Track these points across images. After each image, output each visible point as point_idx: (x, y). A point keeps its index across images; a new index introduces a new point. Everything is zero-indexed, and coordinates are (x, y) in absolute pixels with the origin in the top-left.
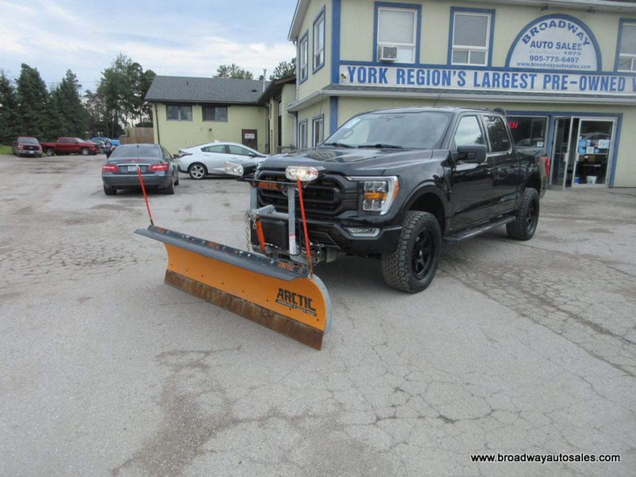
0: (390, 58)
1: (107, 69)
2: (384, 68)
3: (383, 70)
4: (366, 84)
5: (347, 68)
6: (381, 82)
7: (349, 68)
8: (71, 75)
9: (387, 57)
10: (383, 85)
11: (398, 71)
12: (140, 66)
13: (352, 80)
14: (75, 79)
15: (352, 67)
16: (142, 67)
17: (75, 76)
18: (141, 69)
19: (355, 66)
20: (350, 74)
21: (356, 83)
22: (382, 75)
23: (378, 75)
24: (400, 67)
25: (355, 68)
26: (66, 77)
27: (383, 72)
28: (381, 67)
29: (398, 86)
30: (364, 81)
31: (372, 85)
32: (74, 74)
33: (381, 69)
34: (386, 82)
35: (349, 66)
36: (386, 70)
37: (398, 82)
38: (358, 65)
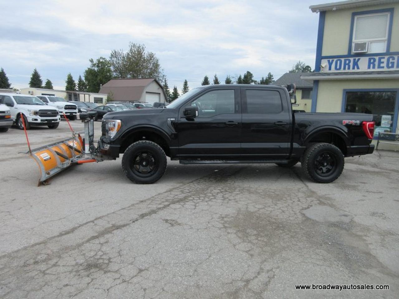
0: (360, 51)
1: (290, 71)
2: (357, 58)
3: (356, 60)
4: (342, 71)
5: (327, 61)
6: (354, 68)
7: (329, 61)
8: (270, 75)
9: (358, 50)
10: (356, 70)
11: (370, 60)
12: (310, 68)
13: (330, 69)
14: (272, 78)
15: (331, 60)
16: (311, 68)
17: (272, 76)
18: (311, 69)
19: (333, 59)
20: (329, 64)
21: (333, 70)
22: (356, 64)
23: (351, 64)
24: (370, 56)
25: (333, 60)
26: (268, 77)
27: (356, 61)
28: (354, 58)
29: (369, 70)
30: (340, 69)
31: (347, 71)
32: (272, 75)
33: (354, 60)
34: (358, 68)
35: (328, 59)
36: (359, 60)
37: (369, 68)
38: (335, 58)
